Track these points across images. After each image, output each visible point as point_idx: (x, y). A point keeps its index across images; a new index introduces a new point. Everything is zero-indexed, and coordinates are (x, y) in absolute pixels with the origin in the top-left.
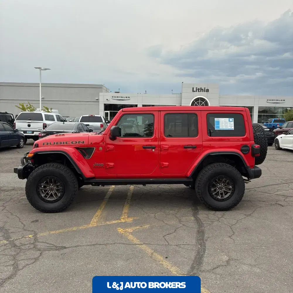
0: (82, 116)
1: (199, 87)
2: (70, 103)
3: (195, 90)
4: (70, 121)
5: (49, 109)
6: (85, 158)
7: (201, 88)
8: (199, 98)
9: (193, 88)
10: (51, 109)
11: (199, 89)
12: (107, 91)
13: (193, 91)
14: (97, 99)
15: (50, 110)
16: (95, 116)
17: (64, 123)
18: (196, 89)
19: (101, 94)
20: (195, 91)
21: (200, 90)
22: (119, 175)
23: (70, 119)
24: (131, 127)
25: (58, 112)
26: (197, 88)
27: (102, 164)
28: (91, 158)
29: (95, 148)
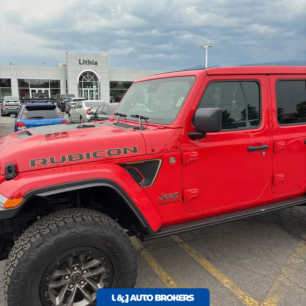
1: (86, 59)
3: (82, 62)
6: (140, 185)
7: (89, 60)
8: (87, 72)
9: (80, 60)
11: (86, 62)
13: (80, 63)
18: (84, 62)
20: (82, 64)
21: (88, 62)
22: (206, 211)
26: (84, 60)
27: (176, 194)
28: (153, 183)
29: (161, 161)
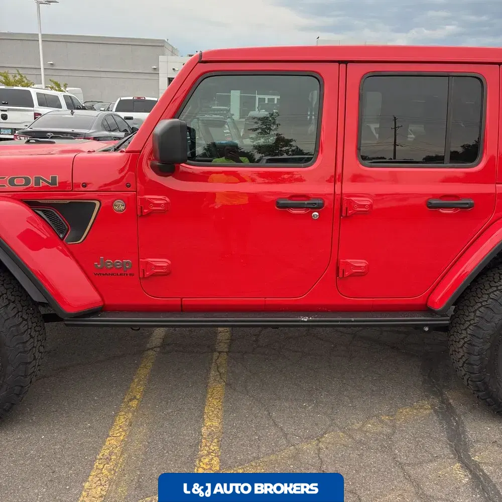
0: (119, 100)
2: (103, 75)
4: (101, 110)
5: (61, 85)
6: (62, 239)
10: (65, 86)
12: (174, 52)
14: (155, 69)
15: (62, 88)
16: (147, 98)
17: (72, 113)
19: (161, 58)
22: (188, 300)
23: (103, 106)
24: (221, 124)
25: (81, 92)
27: (127, 263)
28: (84, 239)
29: (98, 203)
